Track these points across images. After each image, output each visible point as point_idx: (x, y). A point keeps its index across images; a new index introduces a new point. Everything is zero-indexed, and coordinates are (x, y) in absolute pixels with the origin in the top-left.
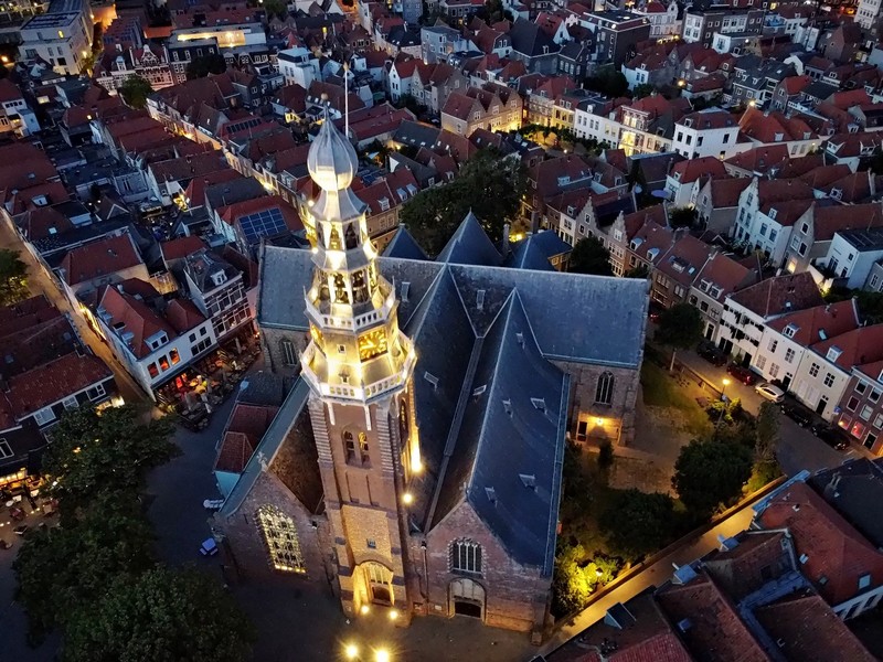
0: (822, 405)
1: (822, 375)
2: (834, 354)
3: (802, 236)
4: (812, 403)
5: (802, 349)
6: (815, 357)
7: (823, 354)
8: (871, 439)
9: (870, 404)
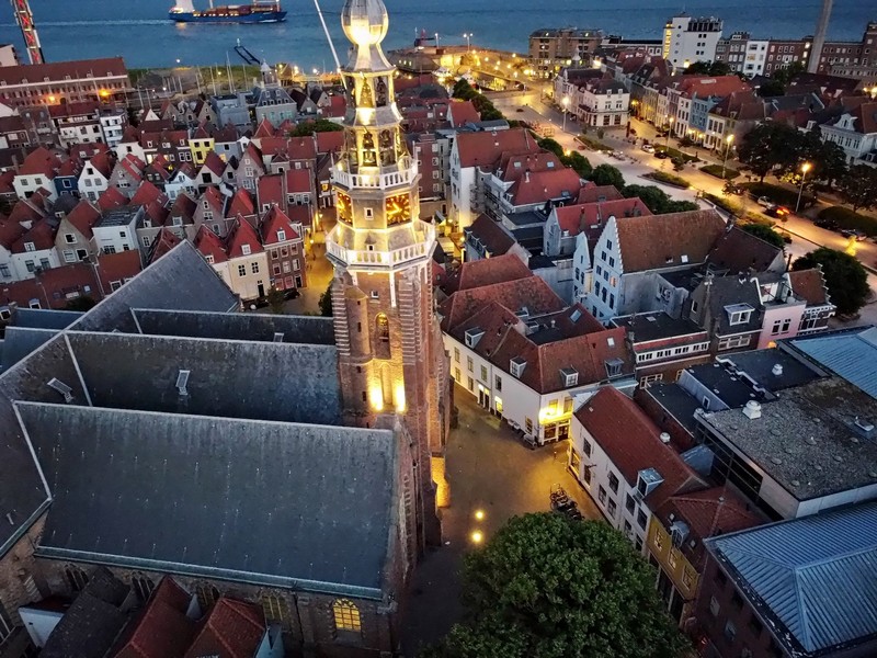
0: (261, 288)
1: (248, 269)
2: (246, 248)
3: (72, 246)
4: (254, 294)
5: (225, 263)
6: (236, 261)
7: (240, 253)
8: (298, 280)
9: (285, 259)
